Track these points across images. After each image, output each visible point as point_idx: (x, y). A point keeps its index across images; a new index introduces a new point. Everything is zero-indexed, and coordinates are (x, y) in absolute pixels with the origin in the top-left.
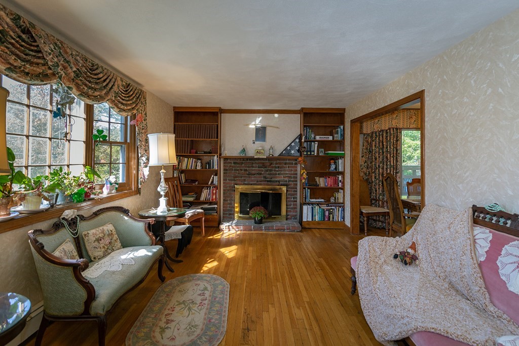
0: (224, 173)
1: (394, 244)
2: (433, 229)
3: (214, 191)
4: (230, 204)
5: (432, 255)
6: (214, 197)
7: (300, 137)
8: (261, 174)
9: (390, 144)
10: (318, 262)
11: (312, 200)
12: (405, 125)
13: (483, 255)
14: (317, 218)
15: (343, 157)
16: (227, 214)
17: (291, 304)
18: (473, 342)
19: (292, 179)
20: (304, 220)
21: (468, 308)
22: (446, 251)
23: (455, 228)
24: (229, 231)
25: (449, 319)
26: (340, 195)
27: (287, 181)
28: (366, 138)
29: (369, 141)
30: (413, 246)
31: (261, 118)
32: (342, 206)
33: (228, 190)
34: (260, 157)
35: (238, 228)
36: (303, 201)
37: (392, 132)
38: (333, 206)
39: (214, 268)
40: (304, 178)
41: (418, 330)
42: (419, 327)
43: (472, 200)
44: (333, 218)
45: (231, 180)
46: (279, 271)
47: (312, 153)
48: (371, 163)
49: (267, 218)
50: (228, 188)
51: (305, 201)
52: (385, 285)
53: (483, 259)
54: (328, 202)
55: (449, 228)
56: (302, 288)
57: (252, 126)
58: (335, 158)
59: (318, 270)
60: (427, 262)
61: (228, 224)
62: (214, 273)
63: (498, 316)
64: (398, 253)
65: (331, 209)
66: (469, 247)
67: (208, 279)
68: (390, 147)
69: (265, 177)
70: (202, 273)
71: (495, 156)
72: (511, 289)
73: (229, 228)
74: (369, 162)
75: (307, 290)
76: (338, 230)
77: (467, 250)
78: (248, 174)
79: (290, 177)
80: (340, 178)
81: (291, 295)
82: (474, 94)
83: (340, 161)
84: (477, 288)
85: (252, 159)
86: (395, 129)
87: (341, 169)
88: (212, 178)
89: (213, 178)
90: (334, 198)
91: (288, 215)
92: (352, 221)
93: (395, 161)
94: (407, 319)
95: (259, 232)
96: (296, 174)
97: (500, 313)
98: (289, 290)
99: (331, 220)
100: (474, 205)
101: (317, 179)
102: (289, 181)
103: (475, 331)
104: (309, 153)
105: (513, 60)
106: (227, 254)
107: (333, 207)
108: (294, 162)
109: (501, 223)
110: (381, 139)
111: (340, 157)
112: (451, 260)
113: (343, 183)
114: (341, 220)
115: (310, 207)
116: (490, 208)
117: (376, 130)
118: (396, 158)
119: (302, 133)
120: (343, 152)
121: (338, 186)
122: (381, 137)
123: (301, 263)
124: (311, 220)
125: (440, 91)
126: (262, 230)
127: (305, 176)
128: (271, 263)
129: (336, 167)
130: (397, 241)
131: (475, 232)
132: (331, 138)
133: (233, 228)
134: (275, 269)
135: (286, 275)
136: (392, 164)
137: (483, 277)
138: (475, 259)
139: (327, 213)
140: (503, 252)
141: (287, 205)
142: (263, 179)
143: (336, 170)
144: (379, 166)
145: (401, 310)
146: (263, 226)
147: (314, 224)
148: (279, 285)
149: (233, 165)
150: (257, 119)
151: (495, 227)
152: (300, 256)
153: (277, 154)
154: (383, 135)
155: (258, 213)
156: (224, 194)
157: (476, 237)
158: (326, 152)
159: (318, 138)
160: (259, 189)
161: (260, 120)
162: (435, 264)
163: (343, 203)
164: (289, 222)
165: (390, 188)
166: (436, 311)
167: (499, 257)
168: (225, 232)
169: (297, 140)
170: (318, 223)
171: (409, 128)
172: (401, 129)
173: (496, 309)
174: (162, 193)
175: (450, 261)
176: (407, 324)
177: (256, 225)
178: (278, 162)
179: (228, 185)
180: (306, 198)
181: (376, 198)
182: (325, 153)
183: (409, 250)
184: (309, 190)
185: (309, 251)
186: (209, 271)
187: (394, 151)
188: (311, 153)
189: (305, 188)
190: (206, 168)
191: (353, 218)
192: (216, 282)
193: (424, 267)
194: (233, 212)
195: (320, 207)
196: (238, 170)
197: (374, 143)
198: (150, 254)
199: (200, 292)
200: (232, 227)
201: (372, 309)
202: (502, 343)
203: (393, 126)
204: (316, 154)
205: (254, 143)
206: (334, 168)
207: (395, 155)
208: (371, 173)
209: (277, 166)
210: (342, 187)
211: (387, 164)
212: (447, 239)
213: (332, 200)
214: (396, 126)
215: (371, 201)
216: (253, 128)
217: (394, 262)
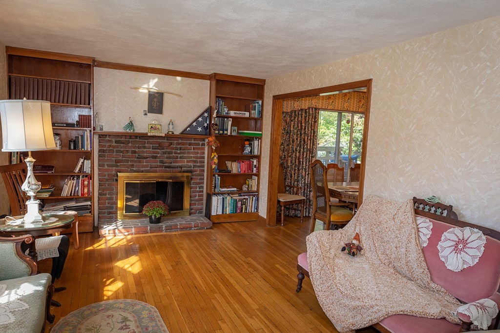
0: (99, 156)
1: (340, 237)
2: (377, 220)
3: (86, 183)
4: (111, 199)
5: (376, 245)
6: (86, 190)
7: (209, 110)
8: (156, 157)
9: (308, 125)
10: (248, 263)
11: (223, 189)
12: (324, 106)
13: (425, 242)
14: (228, 211)
15: (260, 138)
16: (105, 213)
17: (242, 315)
18: (432, 315)
19: (198, 164)
20: (213, 214)
21: (415, 288)
22: (392, 240)
23: (399, 218)
24: (115, 236)
25: (408, 300)
26: (253, 182)
27: (191, 167)
28: (285, 117)
29: (288, 121)
30: (357, 237)
31: (156, 80)
32: (256, 194)
33: (107, 180)
34: (156, 135)
35: (128, 232)
36: (211, 190)
37: (311, 112)
38: (247, 195)
39: (121, 291)
40: (215, 163)
41: (390, 315)
42: (390, 312)
43: (411, 192)
44: (246, 209)
45: (112, 166)
46: (209, 280)
47: (225, 132)
48: (288, 145)
49: (167, 215)
50: (106, 177)
51: (215, 191)
52: (346, 279)
53: (425, 245)
54: (240, 192)
55: (394, 219)
56: (245, 295)
57: (144, 91)
58: (250, 139)
59: (252, 272)
60: (371, 251)
61: (111, 227)
62: (125, 297)
63: (437, 291)
64: (345, 246)
65: (244, 199)
66: (413, 236)
67: (122, 306)
68: (308, 129)
69: (162, 162)
70: (106, 300)
71: (437, 154)
72: (449, 267)
73: (114, 233)
74: (286, 145)
75: (251, 297)
76: (252, 223)
77: (412, 238)
78: (138, 158)
79: (195, 162)
80: (255, 162)
81: (236, 306)
82: (423, 94)
83: (256, 143)
84: (422, 270)
85: (144, 136)
86: (314, 109)
87: (256, 152)
88: (80, 164)
89: (83, 163)
90: (247, 186)
91: (191, 209)
92: (269, 211)
93: (311, 145)
94: (377, 308)
95: (158, 234)
96: (203, 158)
97: (439, 288)
98: (231, 300)
99: (243, 211)
100: (414, 197)
101: (228, 163)
102: (195, 166)
103: (428, 306)
104: (221, 132)
105: (461, 70)
106: (130, 269)
107: (246, 197)
108: (201, 143)
109: (438, 213)
110: (300, 119)
111: (256, 138)
112: (396, 247)
113: (258, 169)
114: (254, 210)
115: (220, 198)
116: (429, 200)
117: (296, 108)
118: (313, 141)
119: (214, 106)
120: (261, 133)
121: (253, 171)
122: (300, 117)
123: (230, 266)
124: (221, 213)
125: (389, 84)
126: (161, 231)
127: (216, 160)
128: (195, 273)
129: (251, 150)
130: (341, 233)
131: (418, 222)
132: (247, 115)
133: (121, 232)
134: (203, 278)
135: (220, 283)
136: (309, 148)
137: (425, 260)
138: (419, 246)
139: (239, 204)
140: (443, 238)
141: (190, 197)
142: (158, 164)
143: (251, 154)
144: (296, 149)
145: (368, 300)
146: (163, 225)
147: (224, 218)
148: (217, 296)
149: (114, 144)
150: (151, 80)
151: (433, 217)
152: (224, 258)
153: (178, 132)
154: (302, 115)
155: (155, 209)
156: (100, 185)
157: (419, 226)
158: (240, 131)
159: (232, 113)
160: (154, 176)
161: (156, 83)
162: (380, 252)
163: (258, 191)
164: (194, 218)
165: (305, 173)
166: (395, 295)
167: (439, 242)
168: (108, 238)
169: (206, 115)
170: (230, 216)
171: (327, 109)
172: (319, 109)
173: (436, 285)
174: (31, 194)
175: (395, 249)
176: (377, 312)
177: (153, 224)
178: (180, 141)
179: (106, 173)
180: (215, 187)
181: (291, 185)
182: (238, 133)
183: (354, 242)
184: (219, 177)
185: (232, 251)
186: (116, 295)
187: (311, 133)
188: (223, 132)
189: (214, 175)
190: (70, 148)
191: (270, 208)
192: (135, 308)
193: (368, 256)
194: (114, 210)
195: (231, 197)
196: (122, 152)
197: (292, 123)
198: (41, 288)
199: (120, 325)
200: (118, 230)
201: (332, 304)
202: (462, 312)
203: (312, 106)
204: (229, 134)
205: (146, 114)
206: (249, 150)
207: (312, 138)
208: (286, 156)
209: (179, 146)
210: (257, 173)
211: (303, 147)
212: (392, 229)
213: (245, 188)
214: (316, 105)
215: (286, 188)
216: (145, 93)
217: (342, 255)
